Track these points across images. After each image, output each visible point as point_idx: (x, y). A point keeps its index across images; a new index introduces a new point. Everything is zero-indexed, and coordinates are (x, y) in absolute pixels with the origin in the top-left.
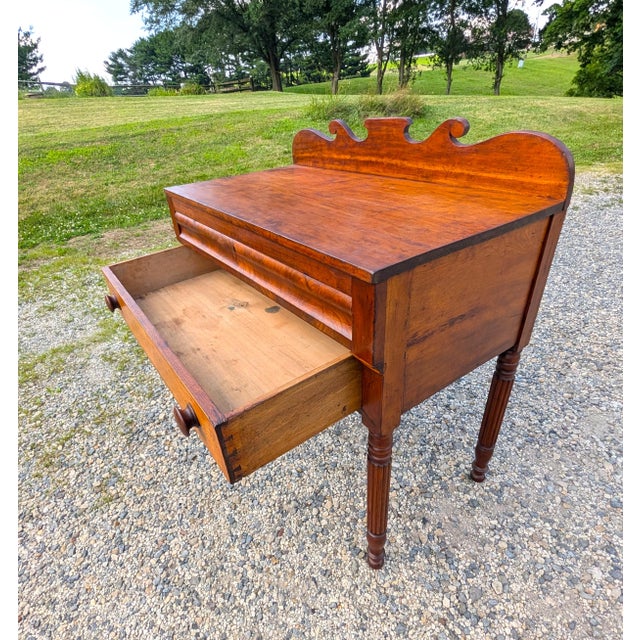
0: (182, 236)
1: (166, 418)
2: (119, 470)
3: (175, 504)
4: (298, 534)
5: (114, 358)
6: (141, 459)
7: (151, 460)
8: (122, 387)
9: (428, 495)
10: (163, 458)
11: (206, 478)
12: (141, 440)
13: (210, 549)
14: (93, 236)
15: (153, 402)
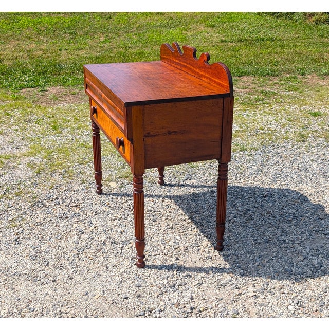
0: (88, 90)
1: (57, 199)
2: (24, 216)
3: (49, 233)
4: (108, 252)
5: (35, 166)
6: (37, 213)
7: (42, 215)
8: (36, 181)
9: (187, 251)
10: (49, 215)
11: (70, 226)
12: (39, 206)
13: (61, 250)
14: (40, 89)
15: (52, 191)
